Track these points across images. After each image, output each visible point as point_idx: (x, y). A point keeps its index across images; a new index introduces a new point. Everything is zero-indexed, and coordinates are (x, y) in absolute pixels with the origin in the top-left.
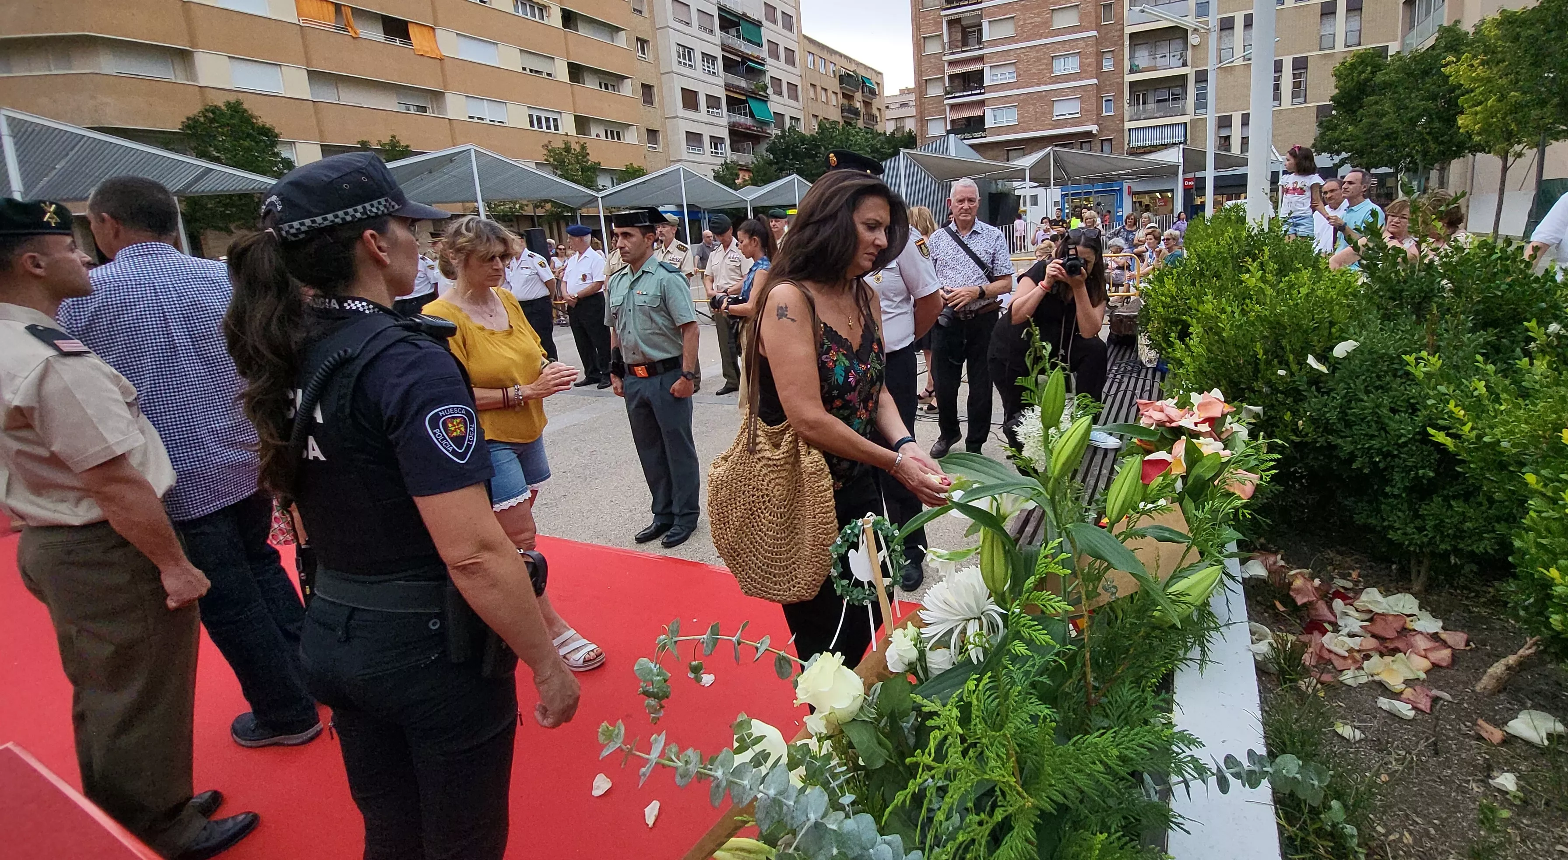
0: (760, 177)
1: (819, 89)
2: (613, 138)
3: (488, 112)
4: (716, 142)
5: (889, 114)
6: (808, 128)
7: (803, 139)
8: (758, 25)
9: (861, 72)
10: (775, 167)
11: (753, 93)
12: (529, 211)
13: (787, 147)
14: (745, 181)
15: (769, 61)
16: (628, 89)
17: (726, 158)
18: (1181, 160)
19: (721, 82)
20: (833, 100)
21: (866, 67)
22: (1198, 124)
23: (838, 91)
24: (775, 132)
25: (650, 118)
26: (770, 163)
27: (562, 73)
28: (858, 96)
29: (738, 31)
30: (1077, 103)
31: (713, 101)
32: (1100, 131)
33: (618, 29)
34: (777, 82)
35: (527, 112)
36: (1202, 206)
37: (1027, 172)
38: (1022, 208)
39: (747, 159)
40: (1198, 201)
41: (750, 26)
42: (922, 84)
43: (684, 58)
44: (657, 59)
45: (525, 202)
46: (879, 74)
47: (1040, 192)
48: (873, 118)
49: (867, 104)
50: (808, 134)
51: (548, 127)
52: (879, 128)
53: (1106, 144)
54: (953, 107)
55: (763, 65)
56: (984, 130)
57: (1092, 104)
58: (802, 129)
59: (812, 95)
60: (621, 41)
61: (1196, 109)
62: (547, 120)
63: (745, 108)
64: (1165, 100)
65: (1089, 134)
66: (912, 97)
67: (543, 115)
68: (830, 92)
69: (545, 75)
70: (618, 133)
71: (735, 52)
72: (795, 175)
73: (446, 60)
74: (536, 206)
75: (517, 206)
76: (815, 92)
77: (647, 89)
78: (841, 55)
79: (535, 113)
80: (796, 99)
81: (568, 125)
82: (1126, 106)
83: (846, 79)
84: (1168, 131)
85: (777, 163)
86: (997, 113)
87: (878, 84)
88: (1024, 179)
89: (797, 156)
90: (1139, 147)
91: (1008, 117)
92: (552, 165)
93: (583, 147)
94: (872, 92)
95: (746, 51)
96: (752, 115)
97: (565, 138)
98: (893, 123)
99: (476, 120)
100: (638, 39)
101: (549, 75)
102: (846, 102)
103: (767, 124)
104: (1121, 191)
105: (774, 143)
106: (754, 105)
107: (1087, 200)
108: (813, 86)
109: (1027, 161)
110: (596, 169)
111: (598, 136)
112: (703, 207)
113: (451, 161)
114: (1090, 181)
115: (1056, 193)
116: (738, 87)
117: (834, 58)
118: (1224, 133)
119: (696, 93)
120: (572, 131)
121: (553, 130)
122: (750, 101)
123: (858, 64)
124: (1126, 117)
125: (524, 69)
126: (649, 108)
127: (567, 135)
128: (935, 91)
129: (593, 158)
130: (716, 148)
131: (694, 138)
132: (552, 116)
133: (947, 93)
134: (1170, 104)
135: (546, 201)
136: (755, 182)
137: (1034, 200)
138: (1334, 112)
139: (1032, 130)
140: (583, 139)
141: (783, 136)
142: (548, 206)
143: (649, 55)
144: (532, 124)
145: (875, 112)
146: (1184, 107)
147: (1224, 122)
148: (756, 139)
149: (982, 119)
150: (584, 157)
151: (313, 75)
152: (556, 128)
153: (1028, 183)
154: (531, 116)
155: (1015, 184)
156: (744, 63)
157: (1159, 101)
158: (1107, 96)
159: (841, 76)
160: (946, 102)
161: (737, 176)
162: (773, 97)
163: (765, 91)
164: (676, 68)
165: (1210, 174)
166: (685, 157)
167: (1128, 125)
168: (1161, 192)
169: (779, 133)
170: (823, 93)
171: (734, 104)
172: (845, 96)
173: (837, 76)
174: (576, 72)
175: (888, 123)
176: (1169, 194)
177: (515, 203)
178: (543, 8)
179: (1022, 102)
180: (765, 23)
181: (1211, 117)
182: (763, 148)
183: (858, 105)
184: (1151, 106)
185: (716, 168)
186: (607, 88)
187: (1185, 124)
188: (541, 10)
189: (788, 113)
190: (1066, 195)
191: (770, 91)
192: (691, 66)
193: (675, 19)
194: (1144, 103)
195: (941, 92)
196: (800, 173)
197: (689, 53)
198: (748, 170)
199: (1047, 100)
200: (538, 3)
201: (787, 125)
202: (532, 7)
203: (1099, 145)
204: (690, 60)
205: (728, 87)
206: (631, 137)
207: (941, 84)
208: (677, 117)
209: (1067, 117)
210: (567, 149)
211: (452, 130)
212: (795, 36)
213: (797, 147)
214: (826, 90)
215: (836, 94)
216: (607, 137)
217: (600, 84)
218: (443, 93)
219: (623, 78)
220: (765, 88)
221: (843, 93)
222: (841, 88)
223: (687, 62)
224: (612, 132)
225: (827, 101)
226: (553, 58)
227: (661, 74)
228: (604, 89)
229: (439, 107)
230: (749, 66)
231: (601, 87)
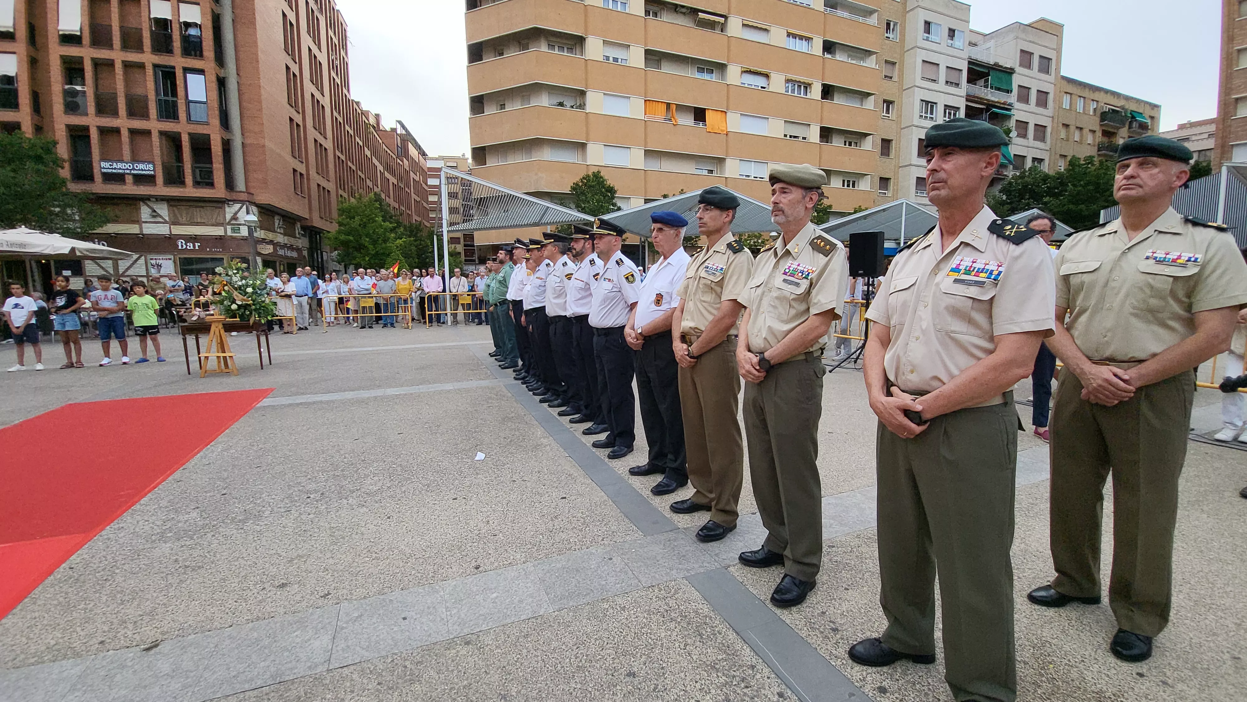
1: (1072, 128)
2: (848, 186)
3: (753, 170)
6: (1053, 167)
7: (1046, 178)
8: (1010, 72)
9: (1132, 107)
10: (1009, 206)
13: (1025, 186)
15: (1017, 105)
16: (868, 144)
20: (1090, 139)
21: (1138, 101)
23: (1097, 128)
24: (1012, 173)
25: (885, 168)
26: (1002, 203)
27: (814, 135)
28: (1123, 132)
29: (986, 81)
33: (869, 94)
34: (1022, 125)
41: (1001, 75)
43: (926, 113)
44: (900, 116)
46: (1155, 107)
50: (1052, 173)
55: (1009, 110)
58: (1045, 168)
59: (1063, 135)
60: (870, 104)
68: (1086, 131)
69: (800, 139)
70: (854, 182)
71: (980, 100)
73: (731, 134)
76: (1068, 131)
77: (886, 144)
78: (1107, 91)
80: (1043, 140)
83: (1109, 115)
85: (1010, 203)
87: (1152, 118)
94: (1144, 126)
95: (993, 99)
100: (885, 101)
101: (804, 138)
102: (1105, 140)
105: (1010, 183)
108: (1066, 126)
111: (836, 185)
117: (1097, 96)
123: (1128, 98)
125: (785, 136)
126: (884, 159)
128: (1245, 111)
141: (1022, 177)
143: (893, 115)
151: (649, 153)
156: (987, 110)
159: (1103, 113)
162: (1016, 140)
164: (916, 121)
169: (1018, 175)
170: (1078, 132)
172: (1106, 133)
173: (1098, 113)
174: (826, 134)
178: (807, 86)
180: (1018, 69)
186: (850, 144)
188: (806, 88)
189: (1030, 155)
191: (1013, 134)
192: (932, 118)
193: (923, 78)
197: (932, 107)
200: (804, 83)
201: (1029, 164)
202: (799, 86)
204: (932, 113)
206: (865, 185)
208: (911, 165)
212: (1051, 78)
213: (1038, 186)
214: (1081, 129)
215: (1093, 132)
216: (843, 186)
217: (845, 142)
218: (724, 159)
219: (866, 135)
220: (1008, 132)
221: (1103, 131)
222: (1101, 125)
223: (929, 115)
224: (848, 181)
225: (1081, 140)
226: (809, 125)
227: (902, 129)
228: (847, 146)
229: (720, 169)
230: (993, 113)
231: (845, 145)
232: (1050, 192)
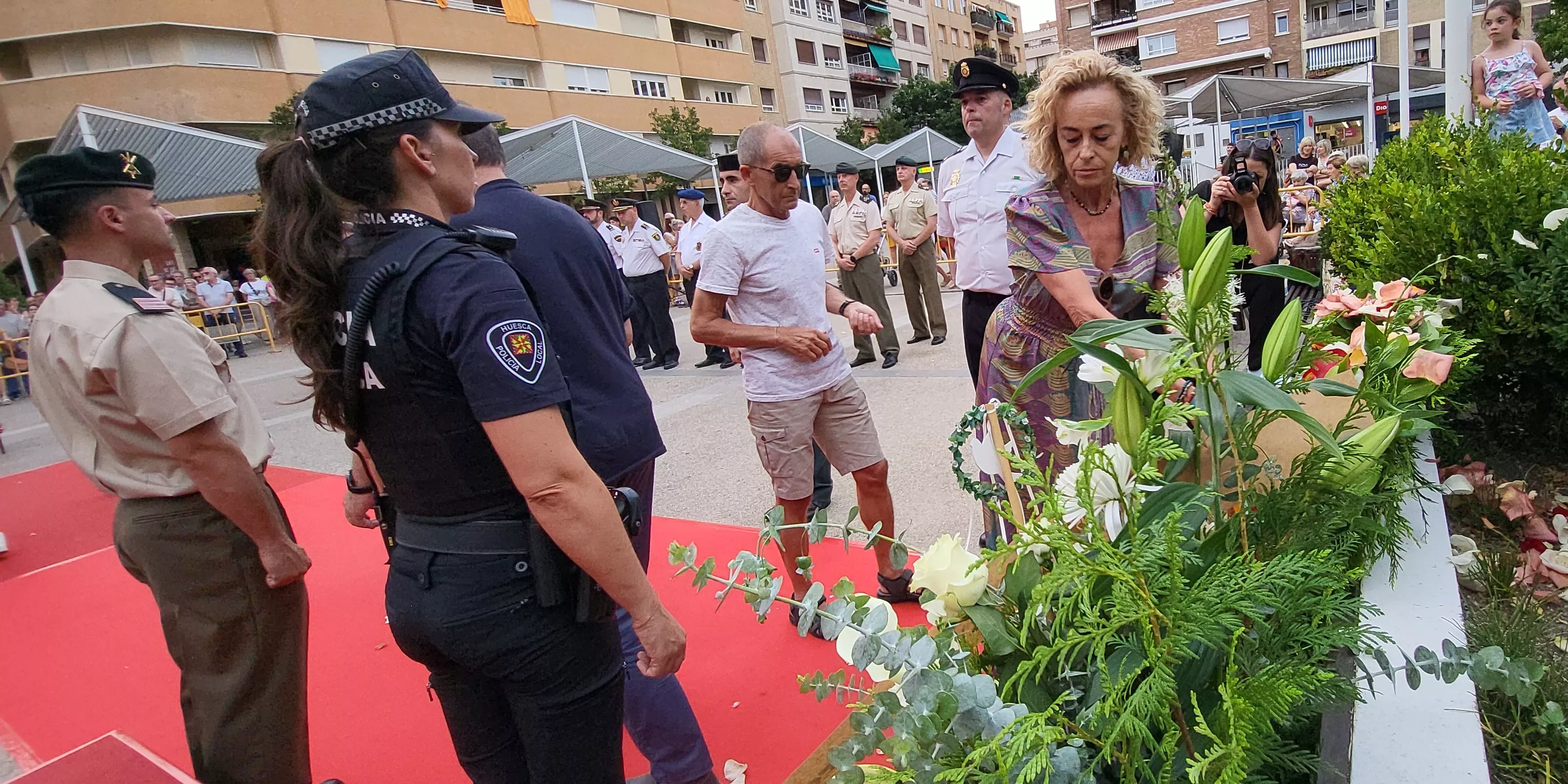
0: (888, 133)
1: (948, 29)
2: (724, 100)
3: (589, 80)
4: (837, 97)
5: (1029, 53)
6: (939, 75)
7: (933, 88)
9: (995, 7)
10: (904, 121)
11: (874, 39)
12: (639, 188)
13: (916, 97)
14: (871, 139)
16: (738, 45)
17: (849, 115)
18: (1370, 80)
19: (840, 30)
20: (965, 41)
22: (1389, 37)
23: (970, 30)
24: (900, 81)
25: (764, 75)
26: (898, 117)
27: (665, 32)
28: (993, 35)
30: (1246, 23)
31: (831, 52)
32: (1273, 54)
34: (900, 24)
35: (630, 78)
36: (1398, 132)
37: (1190, 105)
38: (1186, 149)
39: (872, 114)
40: (1393, 128)
42: (1065, 14)
43: (797, 6)
44: (767, 8)
45: (634, 177)
46: (1015, 7)
47: (1206, 129)
48: (1011, 58)
49: (1003, 43)
50: (938, 81)
51: (654, 94)
52: (1018, 70)
53: (1280, 69)
54: (1100, 38)
55: (884, 6)
56: (1138, 63)
57: (1262, 23)
58: (931, 76)
59: (941, 37)
61: (1386, 20)
62: (652, 85)
63: (867, 58)
64: (1349, 12)
65: (1261, 58)
66: (1055, 31)
67: (648, 80)
68: (961, 33)
69: (647, 36)
70: (729, 95)
72: (926, 129)
73: (541, 26)
74: (646, 182)
75: (626, 182)
76: (945, 33)
77: (758, 43)
79: (639, 79)
80: (924, 43)
81: (675, 90)
82: (1303, 22)
83: (978, 16)
84: (1353, 49)
85: (906, 117)
86: (1153, 42)
87: (1015, 19)
88: (1186, 115)
89: (929, 108)
90: (1321, 70)
91: (1166, 46)
92: (660, 135)
93: (692, 113)
94: (1009, 29)
96: (875, 64)
97: (672, 104)
98: (1034, 62)
99: (576, 91)
101: (651, 35)
102: (980, 42)
103: (892, 73)
104: (1300, 122)
105: (901, 94)
106: (876, 52)
107: (1262, 135)
108: (942, 26)
109: (1189, 93)
110: (708, 136)
111: (707, 99)
112: (826, 171)
113: (553, 136)
114: (1264, 113)
115: (1224, 130)
116: (858, 34)
118: (1421, 46)
119: (812, 43)
120: (679, 95)
121: (659, 96)
122: (872, 48)
124: (1304, 36)
125: (624, 30)
126: (760, 65)
127: (673, 100)
128: (1080, 21)
129: (703, 124)
130: (838, 105)
131: (812, 95)
132: (657, 81)
133: (1094, 23)
134: (1356, 17)
135: (657, 174)
136: (883, 140)
137: (1200, 140)
138: (1553, 12)
139: (1193, 59)
140: (692, 103)
141: (911, 86)
142: (659, 180)
144: (637, 92)
145: (1013, 51)
146: (1371, 19)
147: (1421, 33)
148: (881, 91)
149: (1135, 50)
150: (693, 123)
152: (663, 94)
153: (1191, 120)
154: (635, 83)
155: (1177, 121)
156: (862, 5)
157: (1343, 14)
158: (1280, 12)
159: (972, 13)
160: (1093, 34)
161: (862, 133)
162: (897, 42)
163: (889, 37)
164: (789, 17)
165: (1404, 96)
166: (804, 117)
167: (1306, 45)
168: (1348, 120)
169: (907, 84)
170: (953, 33)
171: (855, 53)
172: (978, 35)
173: (968, 14)
174: (680, 29)
175: (1028, 63)
176: (1358, 123)
177: (623, 178)
179: (1181, 27)
181: (1403, 28)
182: (888, 101)
183: (994, 45)
184: (1333, 20)
185: (839, 127)
186: (714, 45)
187: (1374, 39)
189: (915, 60)
190: (1237, 131)
191: (894, 35)
192: (804, 14)
194: (1324, 18)
195: (1086, 22)
196: (932, 126)
198: (874, 127)
199: (1210, 22)
201: (915, 72)
203: (1273, 70)
204: (803, 7)
205: (847, 35)
206: (744, 99)
207: (1085, 13)
208: (793, 72)
209: (1235, 40)
210: (676, 116)
211: (552, 103)
213: (927, 97)
214: (956, 30)
215: (968, 33)
216: (718, 100)
217: (707, 41)
218: (539, 63)
219: (732, 32)
220: (888, 33)
221: (976, 33)
222: (973, 27)
223: (800, 10)
224: (723, 94)
225: (958, 42)
226: (655, 16)
227: (774, 25)
228: (711, 47)
229: (536, 79)
230: (869, 10)
231: (708, 45)
232: (940, 104)
